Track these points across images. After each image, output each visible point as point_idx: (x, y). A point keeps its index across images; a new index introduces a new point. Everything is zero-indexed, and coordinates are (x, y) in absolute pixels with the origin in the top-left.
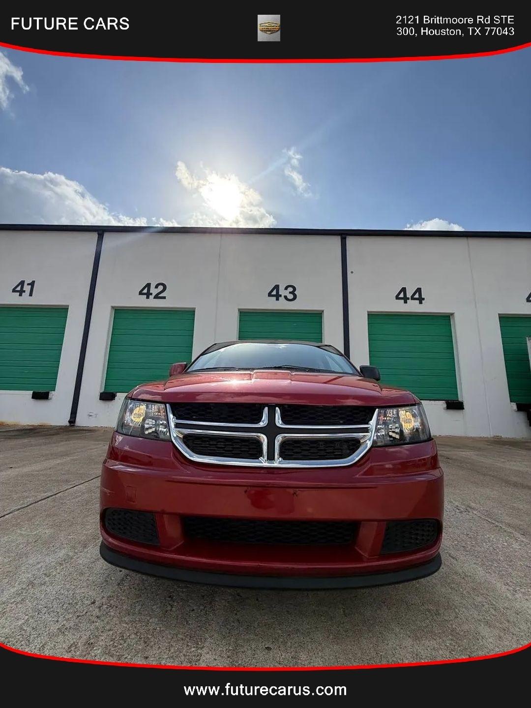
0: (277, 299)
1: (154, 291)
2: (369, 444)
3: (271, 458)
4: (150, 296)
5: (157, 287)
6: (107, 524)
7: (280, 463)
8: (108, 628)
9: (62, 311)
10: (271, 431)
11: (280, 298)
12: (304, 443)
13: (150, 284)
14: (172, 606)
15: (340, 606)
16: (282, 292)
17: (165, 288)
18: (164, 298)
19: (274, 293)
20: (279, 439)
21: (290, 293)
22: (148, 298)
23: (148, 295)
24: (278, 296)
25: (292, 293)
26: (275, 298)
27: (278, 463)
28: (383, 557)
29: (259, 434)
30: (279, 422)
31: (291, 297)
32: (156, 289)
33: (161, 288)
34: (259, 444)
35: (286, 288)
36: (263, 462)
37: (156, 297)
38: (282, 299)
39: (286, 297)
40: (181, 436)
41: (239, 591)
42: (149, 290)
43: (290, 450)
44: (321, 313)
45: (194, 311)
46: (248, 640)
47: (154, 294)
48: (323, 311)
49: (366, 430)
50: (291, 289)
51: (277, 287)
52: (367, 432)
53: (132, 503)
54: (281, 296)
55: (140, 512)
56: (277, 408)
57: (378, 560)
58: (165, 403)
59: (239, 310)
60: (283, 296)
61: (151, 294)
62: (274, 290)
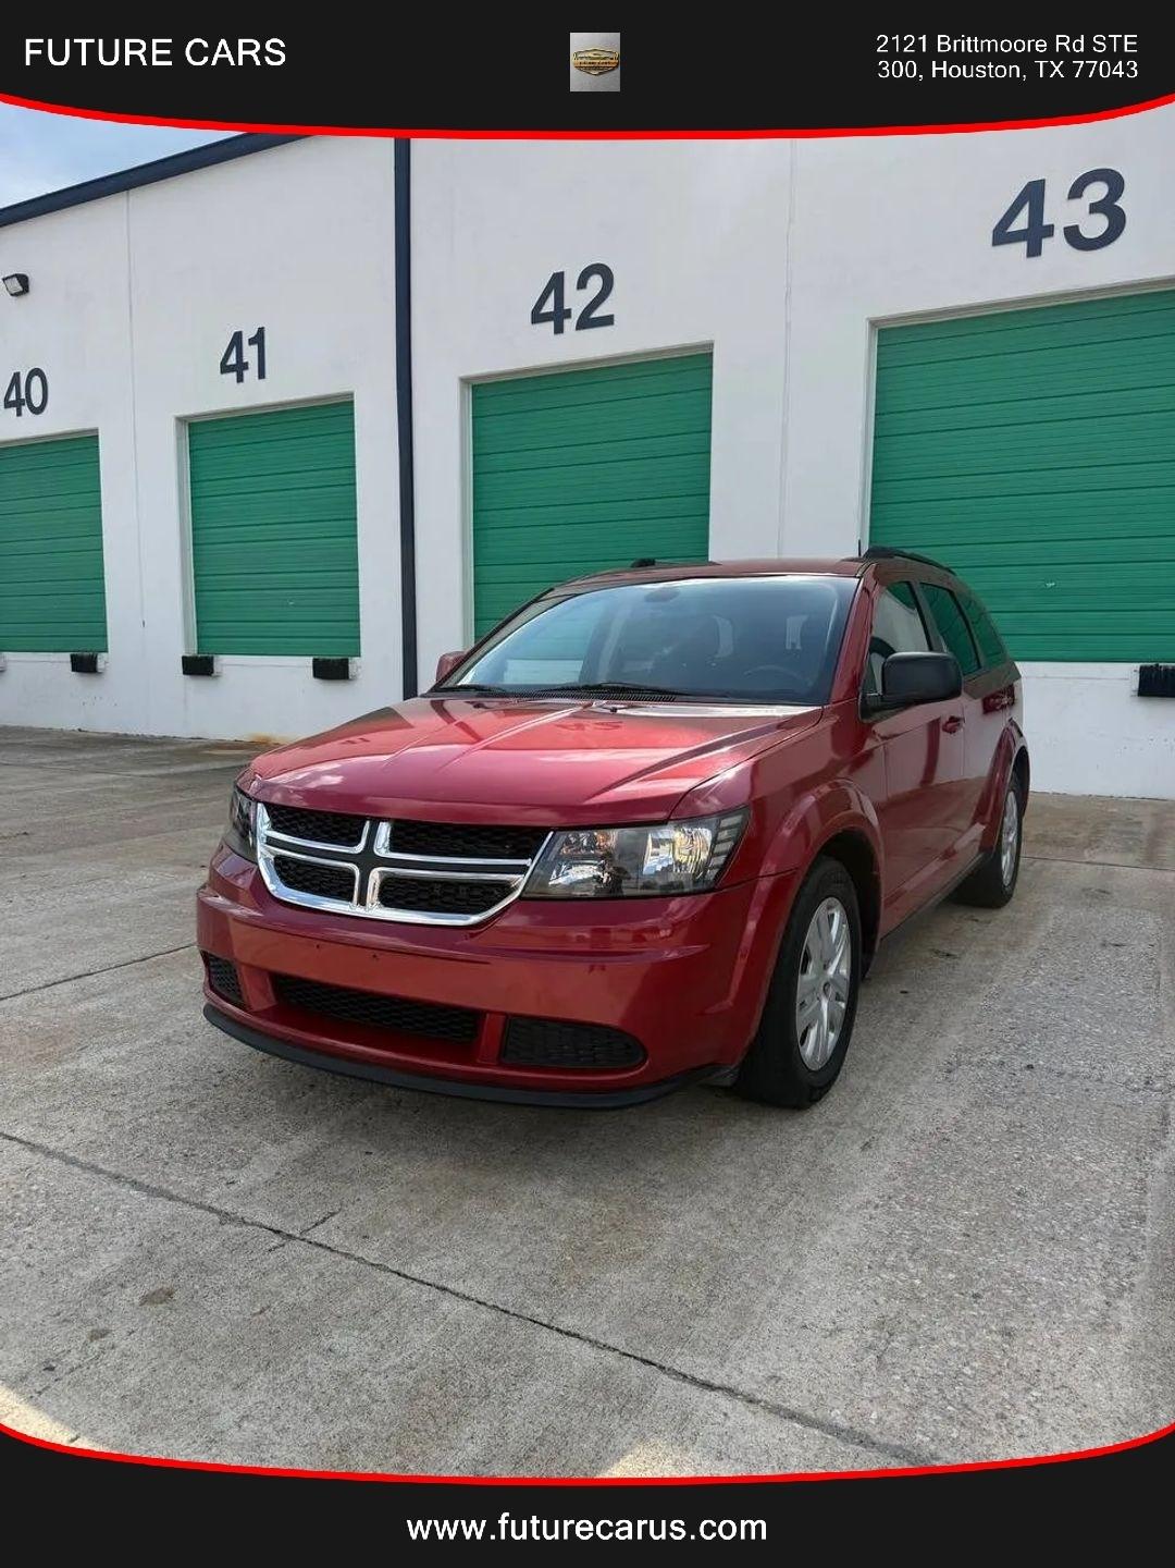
1: (576, 301)
4: (566, 322)
5: (582, 284)
9: (335, 414)
10: (368, 860)
11: (1046, 242)
13: (561, 274)
16: (1059, 211)
17: (608, 283)
18: (608, 321)
20: (375, 875)
21: (1095, 207)
22: (559, 330)
23: (559, 317)
24: (1035, 238)
25: (1105, 205)
30: (381, 847)
31: (1097, 227)
32: (582, 291)
33: (596, 282)
35: (1076, 192)
37: (586, 322)
38: (1055, 246)
39: (1074, 236)
42: (559, 300)
47: (576, 314)
50: (1098, 191)
51: (1034, 194)
54: (1049, 231)
56: (382, 824)
59: (873, 323)
60: (1059, 233)
61: (568, 314)
62: (1021, 209)
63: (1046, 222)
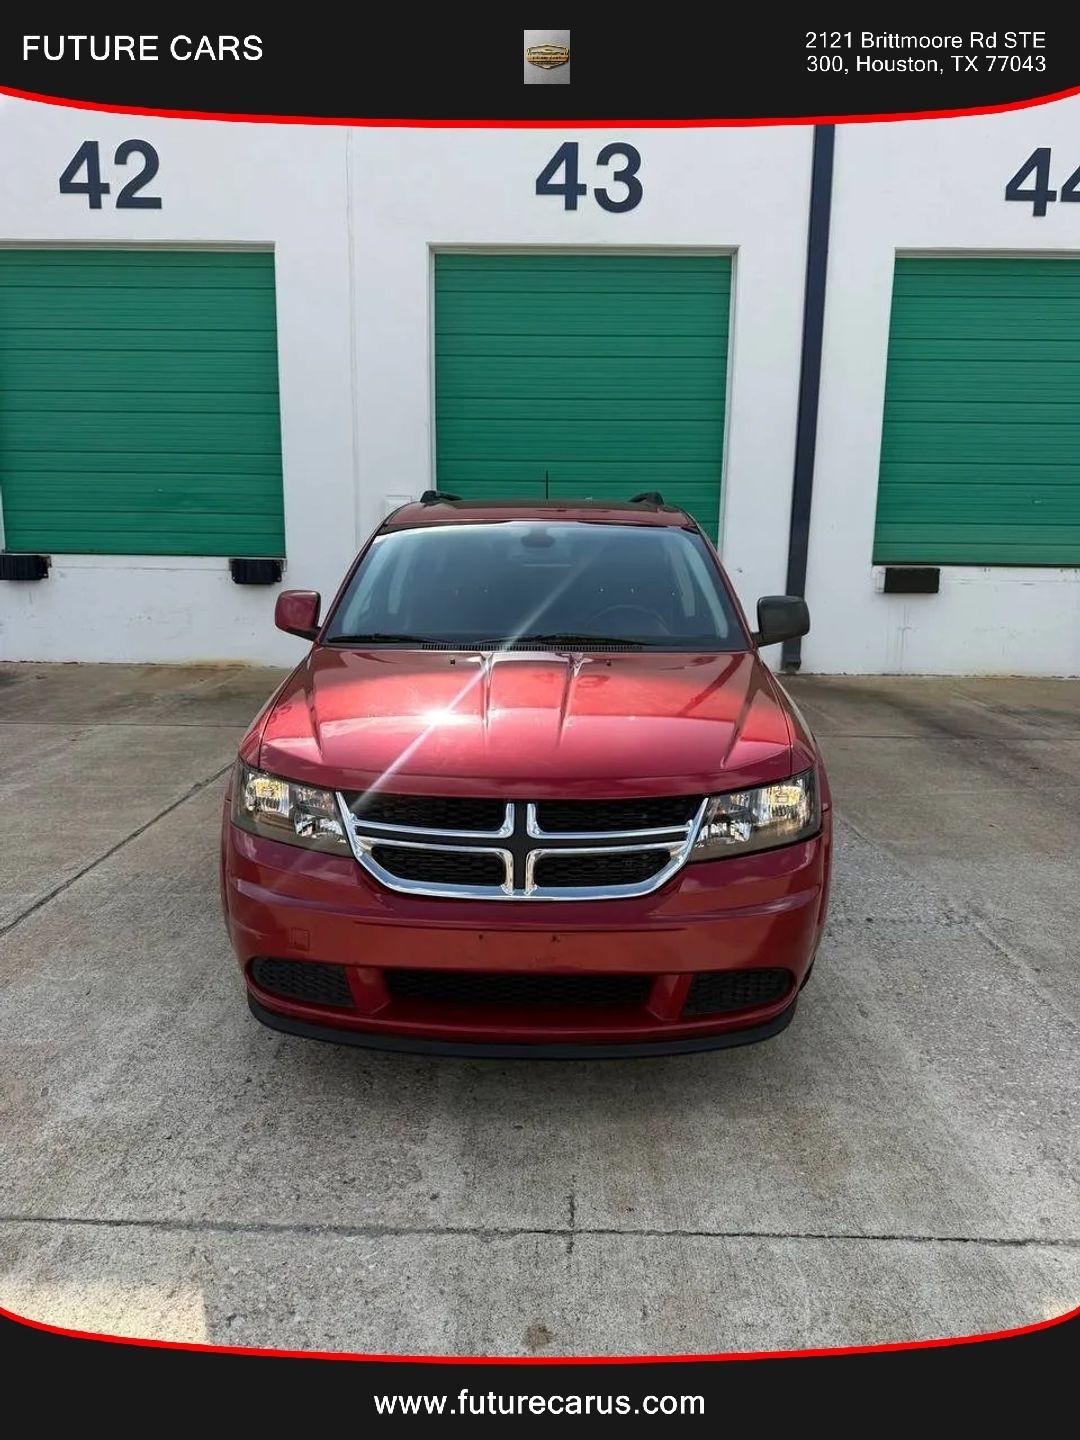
0: (571, 205)
1: (116, 177)
2: (682, 860)
3: (519, 884)
4: (104, 197)
5: (121, 157)
6: (257, 978)
7: (532, 894)
8: (286, 1108)
10: (520, 843)
11: (580, 198)
12: (574, 861)
13: (95, 144)
14: (371, 1084)
15: (632, 1081)
16: (590, 174)
17: (152, 163)
18: (154, 203)
19: (559, 177)
20: (532, 857)
21: (618, 176)
22: (95, 204)
23: (95, 190)
24: (572, 192)
25: (626, 176)
26: (560, 200)
27: (531, 892)
28: (683, 1020)
29: (502, 850)
30: (533, 829)
31: (619, 192)
32: (121, 166)
33: (137, 162)
34: (499, 864)
35: (603, 159)
36: (507, 892)
37: (127, 200)
38: (587, 201)
39: (601, 195)
40: (370, 848)
41: (475, 1062)
42: (94, 172)
43: (550, 872)
44: (729, 259)
45: (272, 255)
46: (491, 1119)
47: (116, 190)
48: (735, 250)
49: (682, 836)
50: (620, 162)
51: (569, 154)
52: (683, 839)
53: (306, 953)
54: (582, 190)
55: (319, 964)
56: (529, 805)
57: (677, 1023)
58: (333, 791)
59: (432, 248)
60: (590, 192)
61: (106, 189)
62: (559, 165)
63: (580, 182)
